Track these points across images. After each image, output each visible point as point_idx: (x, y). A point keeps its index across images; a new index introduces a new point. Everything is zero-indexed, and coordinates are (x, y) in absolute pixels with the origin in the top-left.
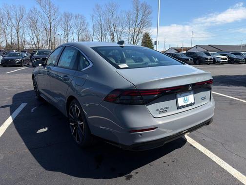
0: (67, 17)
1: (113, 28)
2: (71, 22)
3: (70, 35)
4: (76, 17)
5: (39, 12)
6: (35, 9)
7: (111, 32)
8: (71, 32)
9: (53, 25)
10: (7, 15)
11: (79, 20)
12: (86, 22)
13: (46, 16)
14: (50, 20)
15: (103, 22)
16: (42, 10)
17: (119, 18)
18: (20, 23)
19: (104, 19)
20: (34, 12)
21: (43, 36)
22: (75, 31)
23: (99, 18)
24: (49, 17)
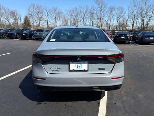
0: (112, 9)
1: (144, 14)
2: (114, 12)
3: (112, 21)
4: (118, 9)
5: (96, 8)
6: (94, 7)
7: (142, 16)
8: (113, 19)
9: (102, 15)
10: (79, 11)
11: (119, 11)
12: (124, 11)
13: (99, 10)
14: (101, 12)
15: (136, 10)
16: (97, 7)
17: (150, 6)
18: (85, 15)
19: (137, 7)
20: (93, 8)
21: (96, 22)
22: (116, 18)
23: (134, 8)
24: (101, 10)
